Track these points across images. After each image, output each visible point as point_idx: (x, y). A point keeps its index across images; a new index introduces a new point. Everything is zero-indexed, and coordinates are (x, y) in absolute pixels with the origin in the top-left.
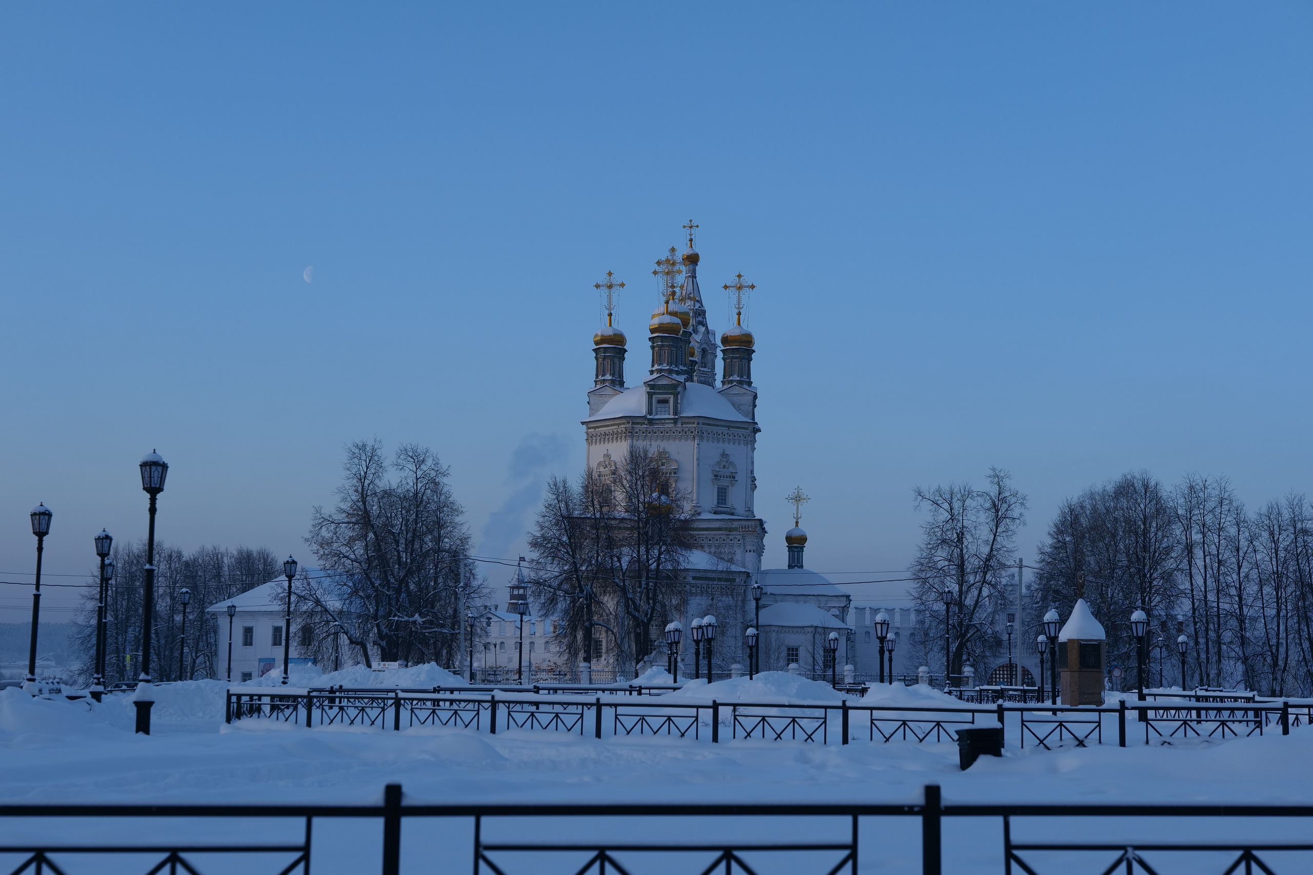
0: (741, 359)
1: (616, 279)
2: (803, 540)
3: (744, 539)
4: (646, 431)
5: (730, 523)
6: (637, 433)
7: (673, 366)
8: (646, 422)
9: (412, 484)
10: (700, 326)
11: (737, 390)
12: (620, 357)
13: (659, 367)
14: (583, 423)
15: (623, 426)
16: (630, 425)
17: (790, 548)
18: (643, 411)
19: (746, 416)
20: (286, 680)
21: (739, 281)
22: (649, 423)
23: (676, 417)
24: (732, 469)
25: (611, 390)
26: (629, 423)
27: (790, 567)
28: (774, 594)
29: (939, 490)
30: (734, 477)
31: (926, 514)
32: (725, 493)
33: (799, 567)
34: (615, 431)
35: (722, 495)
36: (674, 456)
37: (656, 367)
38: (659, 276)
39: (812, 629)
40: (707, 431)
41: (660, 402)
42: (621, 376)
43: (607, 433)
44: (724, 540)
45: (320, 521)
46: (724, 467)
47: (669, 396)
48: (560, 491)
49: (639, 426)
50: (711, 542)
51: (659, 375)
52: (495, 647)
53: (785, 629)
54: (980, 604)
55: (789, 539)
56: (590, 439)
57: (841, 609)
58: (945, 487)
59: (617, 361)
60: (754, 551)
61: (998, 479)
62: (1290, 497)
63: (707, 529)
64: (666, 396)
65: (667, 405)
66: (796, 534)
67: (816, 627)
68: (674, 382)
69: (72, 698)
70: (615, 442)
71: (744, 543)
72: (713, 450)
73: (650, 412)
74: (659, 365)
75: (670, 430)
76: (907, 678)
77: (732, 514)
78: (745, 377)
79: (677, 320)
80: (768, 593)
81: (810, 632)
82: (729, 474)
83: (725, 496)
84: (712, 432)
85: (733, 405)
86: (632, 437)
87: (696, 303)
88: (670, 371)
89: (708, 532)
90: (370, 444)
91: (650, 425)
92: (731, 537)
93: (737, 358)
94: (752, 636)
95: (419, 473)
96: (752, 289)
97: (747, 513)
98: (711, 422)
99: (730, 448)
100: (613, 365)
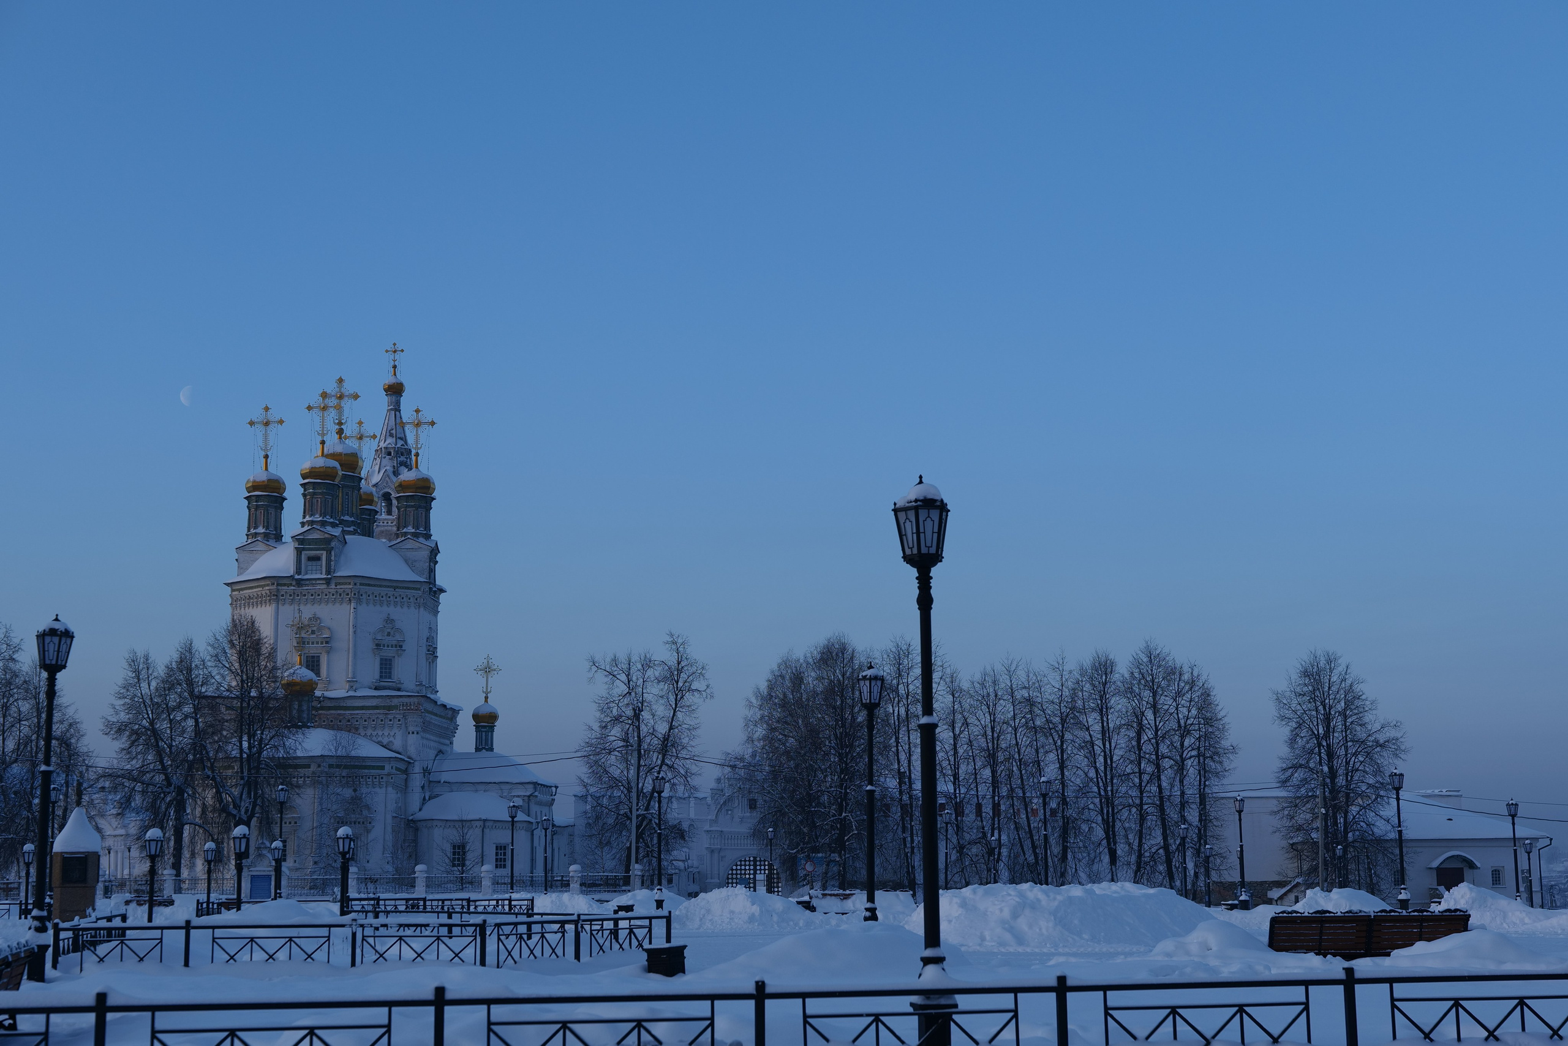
0: (417, 507)
1: (274, 415)
2: (492, 718)
4: (294, 593)
5: (388, 701)
6: (283, 595)
7: (328, 517)
8: (294, 583)
11: (411, 544)
12: (275, 507)
13: (311, 519)
14: (228, 584)
15: (267, 588)
16: (274, 587)
17: (478, 728)
18: (291, 570)
19: (420, 574)
21: (417, 417)
22: (297, 584)
23: (329, 576)
24: (398, 637)
25: (263, 545)
26: (274, 584)
27: (477, 749)
28: (449, 783)
29: (615, 661)
30: (401, 646)
31: (600, 686)
32: (390, 664)
33: (487, 750)
34: (259, 593)
35: (386, 667)
36: (326, 622)
37: (308, 518)
38: (313, 412)
40: (366, 593)
41: (310, 559)
42: (278, 528)
43: (251, 596)
44: (382, 720)
46: (389, 634)
47: (321, 552)
49: (286, 588)
50: (366, 723)
51: (310, 527)
53: (447, 824)
55: (476, 717)
56: (235, 603)
57: (526, 798)
58: (622, 656)
59: (272, 511)
60: (417, 733)
61: (675, 644)
63: (363, 708)
64: (318, 552)
65: (319, 563)
66: (485, 711)
67: (485, 821)
68: (327, 536)
70: (259, 606)
71: (406, 724)
72: (374, 615)
73: (298, 571)
74: (311, 515)
75: (322, 592)
77: (399, 690)
78: (421, 529)
79: (334, 463)
80: (442, 781)
81: (478, 826)
82: (394, 643)
83: (390, 669)
84: (380, 594)
85: (406, 561)
86: (277, 601)
89: (363, 711)
91: (299, 587)
92: (390, 717)
93: (412, 506)
96: (432, 426)
97: (418, 688)
98: (372, 582)
99: (396, 612)
100: (268, 516)
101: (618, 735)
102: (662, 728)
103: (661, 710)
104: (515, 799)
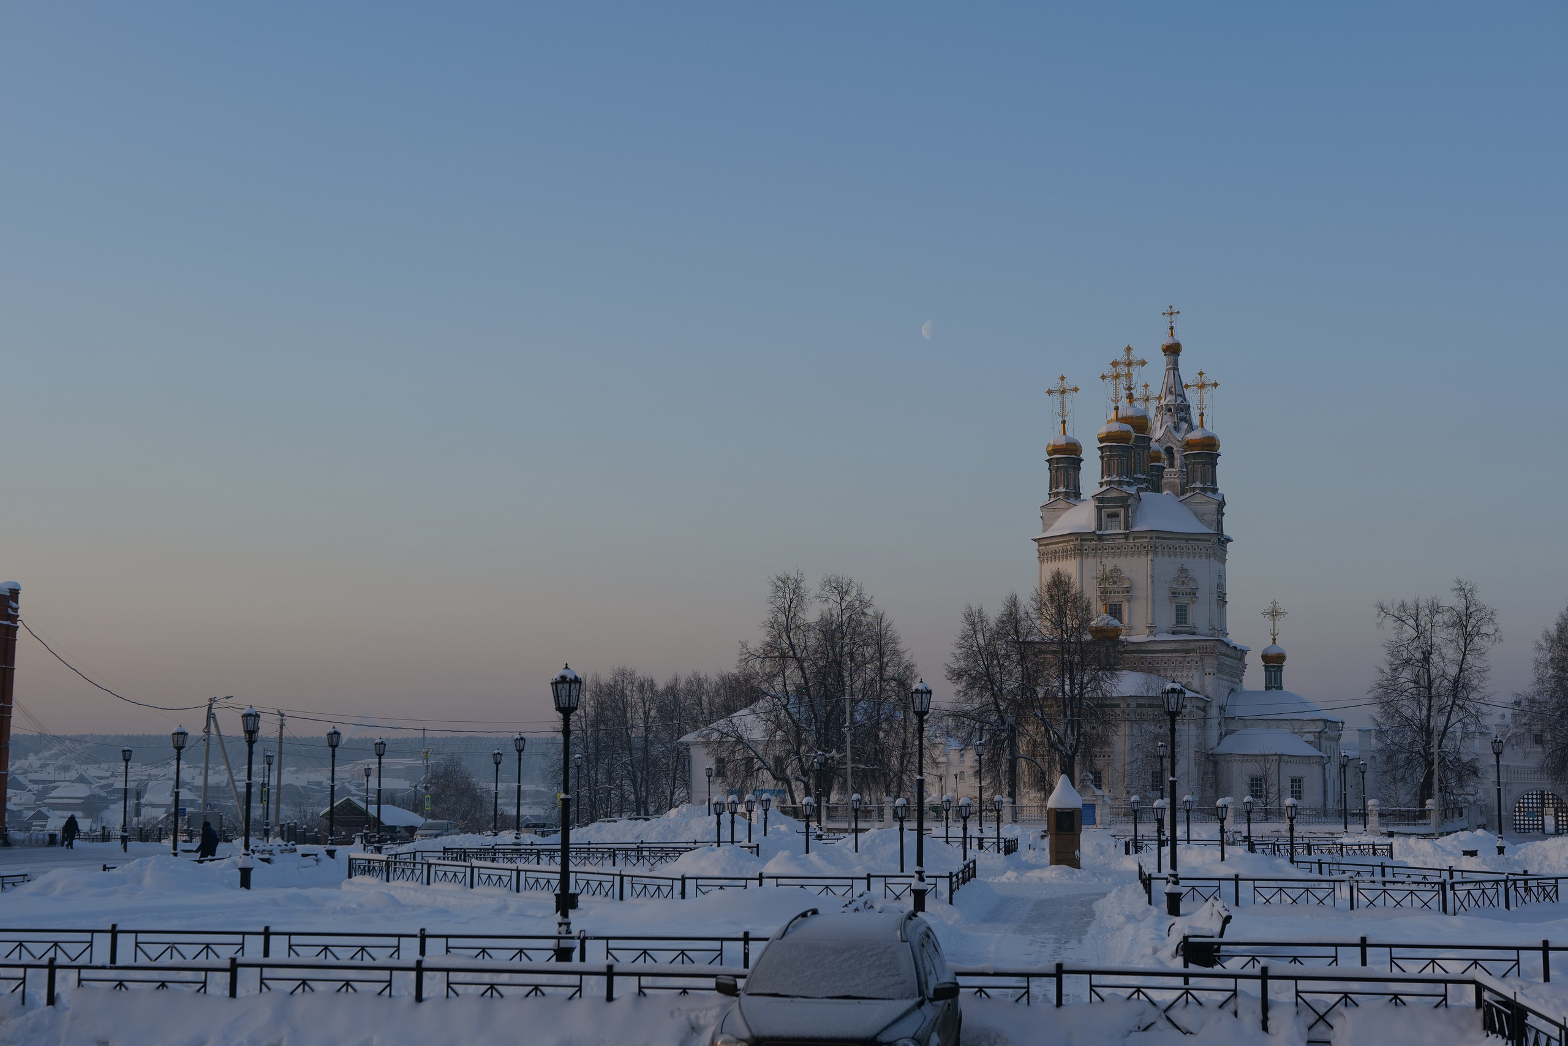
0: (1204, 464)
1: (1069, 384)
2: (1280, 658)
3: (1202, 661)
4: (1096, 547)
5: (1188, 644)
6: (1086, 550)
7: (1124, 477)
8: (1096, 538)
9: (836, 616)
11: (1199, 498)
12: (1074, 468)
13: (1108, 479)
14: (1035, 540)
15: (1072, 543)
16: (1078, 542)
17: (1267, 668)
18: (1093, 527)
19: (1209, 526)
21: (1201, 379)
22: (1098, 539)
23: (1128, 531)
24: (1192, 585)
25: (1065, 503)
26: (1078, 539)
27: (1267, 688)
28: (1245, 719)
29: (1403, 606)
30: (1194, 594)
31: (1389, 630)
32: (1185, 611)
33: (1276, 688)
34: (1065, 548)
35: (1182, 613)
36: (1126, 573)
37: (1106, 479)
38: (1107, 381)
39: (1277, 758)
40: (1161, 545)
41: (1110, 516)
42: (1077, 487)
43: (1057, 550)
44: (1180, 663)
45: (747, 656)
46: (1183, 583)
47: (1120, 509)
48: (974, 620)
49: (1089, 543)
51: (1108, 487)
53: (1246, 758)
55: (1265, 658)
56: (1043, 557)
57: (1317, 734)
58: (1410, 603)
59: (1071, 472)
60: (1214, 674)
61: (1463, 590)
63: (1162, 651)
64: (1116, 509)
65: (1117, 519)
66: (1273, 652)
67: (1280, 755)
68: (1124, 494)
70: (1065, 560)
71: (1203, 666)
72: (1169, 565)
73: (1099, 528)
74: (1109, 476)
75: (1122, 546)
77: (1194, 634)
78: (1209, 484)
79: (1128, 427)
80: (1237, 718)
81: (1274, 760)
82: (1188, 591)
83: (1186, 615)
84: (1174, 546)
85: (1196, 514)
86: (1081, 555)
87: (1178, 398)
88: (1120, 483)
89: (1164, 655)
90: (793, 575)
91: (1100, 541)
92: (1188, 659)
93: (1199, 463)
95: (844, 605)
96: (1215, 387)
97: (1211, 632)
98: (1167, 536)
99: (1189, 562)
100: (1068, 476)
101: (1408, 677)
102: (1453, 671)
103: (1451, 653)
104: (1307, 735)
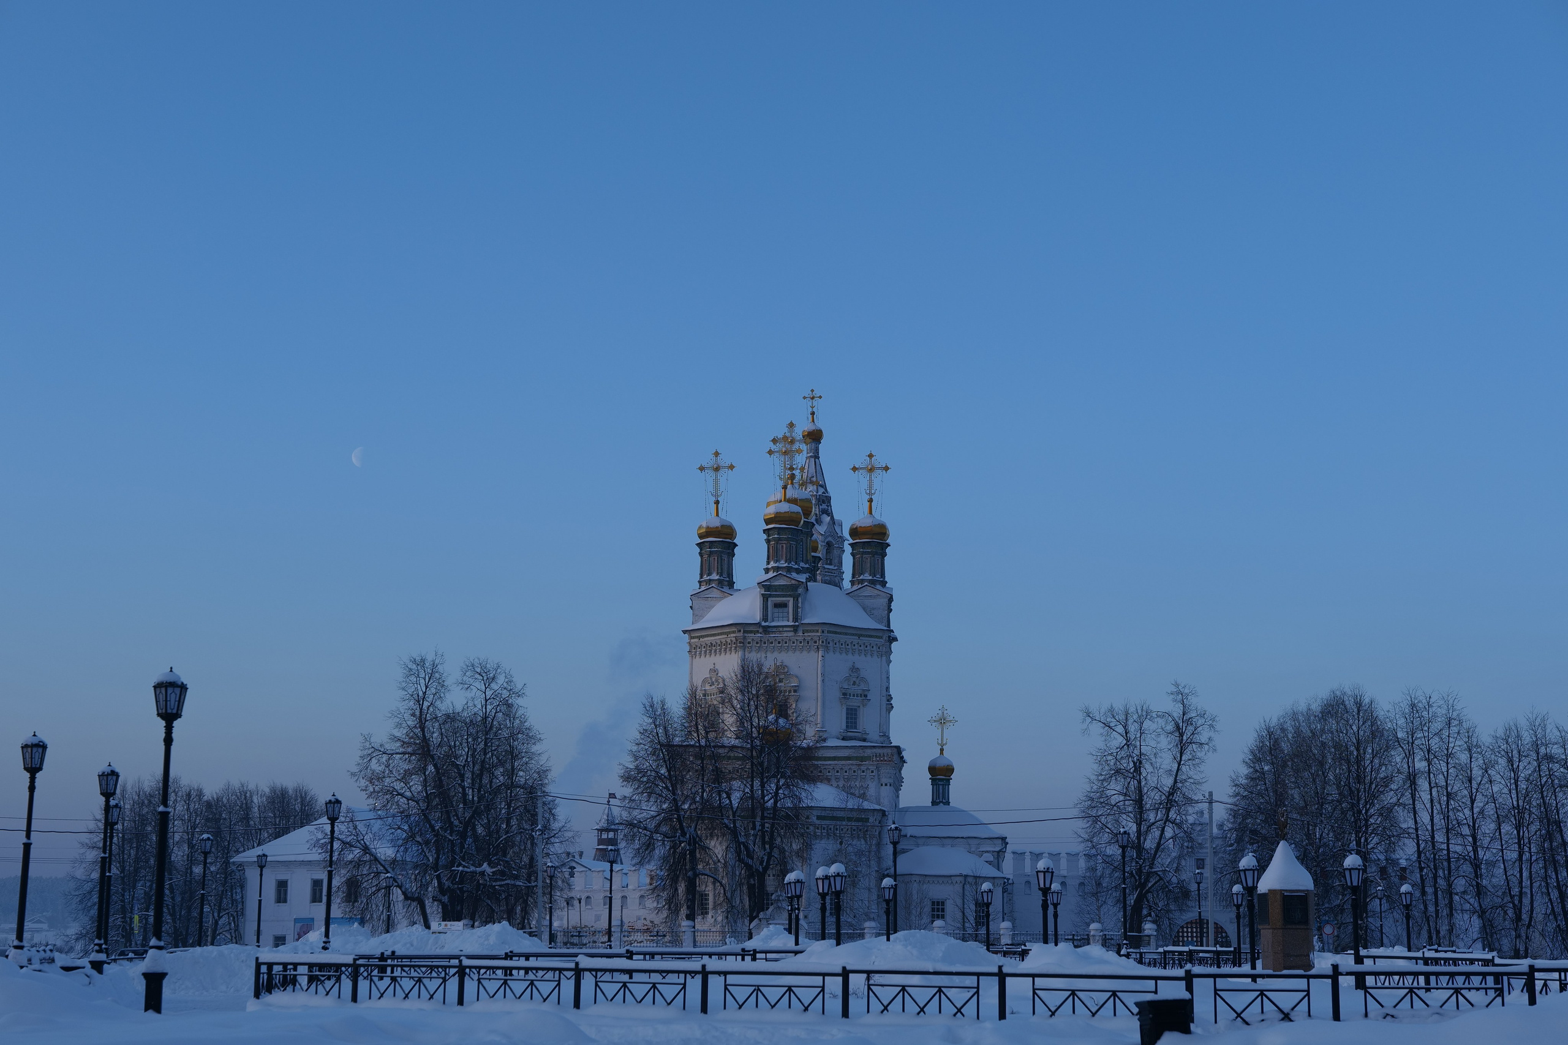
0: (873, 554)
1: (724, 460)
2: (949, 770)
3: (878, 771)
4: (761, 640)
5: (861, 751)
6: (749, 643)
7: (793, 563)
8: (761, 630)
9: (480, 707)
10: (825, 516)
11: (869, 591)
12: (729, 553)
13: (776, 565)
14: (685, 632)
15: (732, 635)
16: (741, 634)
17: (934, 781)
18: (757, 617)
19: (879, 622)
20: (327, 945)
21: (871, 462)
22: (764, 631)
23: (797, 624)
24: (863, 686)
25: (719, 592)
26: (740, 631)
27: (934, 803)
28: (915, 837)
29: (1111, 710)
30: (866, 696)
31: (1096, 739)
32: (856, 714)
33: (945, 804)
34: (723, 641)
35: (852, 717)
36: (794, 670)
37: (772, 564)
38: (775, 456)
39: (962, 879)
40: (833, 641)
41: (777, 606)
42: (730, 575)
43: (714, 643)
44: (854, 772)
45: (370, 752)
46: (854, 683)
47: (788, 599)
48: (656, 712)
49: (753, 635)
50: (839, 774)
51: (775, 574)
52: (580, 902)
53: (928, 879)
54: (1162, 847)
55: (933, 770)
56: (693, 651)
58: (1119, 706)
59: (725, 557)
60: (890, 785)
61: (1181, 696)
62: (1530, 716)
63: (834, 758)
64: (784, 599)
65: (785, 610)
66: (941, 763)
67: (966, 876)
68: (793, 582)
69: (67, 969)
70: (723, 654)
71: (879, 775)
72: (840, 663)
73: (765, 618)
74: (776, 561)
75: (790, 640)
76: (1075, 938)
77: (864, 740)
78: (878, 576)
79: (796, 509)
80: (908, 836)
81: (959, 882)
82: (860, 692)
83: (856, 719)
84: (839, 641)
85: (864, 609)
86: (744, 648)
87: (820, 488)
88: (789, 570)
89: (836, 762)
90: (430, 658)
91: (765, 634)
92: (863, 768)
93: (868, 553)
94: (890, 888)
95: (489, 693)
96: (886, 471)
97: (882, 739)
98: (838, 630)
99: (861, 661)
100: (721, 563)
101: (1117, 788)
102: (1168, 782)
103: (1167, 761)
104: (985, 855)
